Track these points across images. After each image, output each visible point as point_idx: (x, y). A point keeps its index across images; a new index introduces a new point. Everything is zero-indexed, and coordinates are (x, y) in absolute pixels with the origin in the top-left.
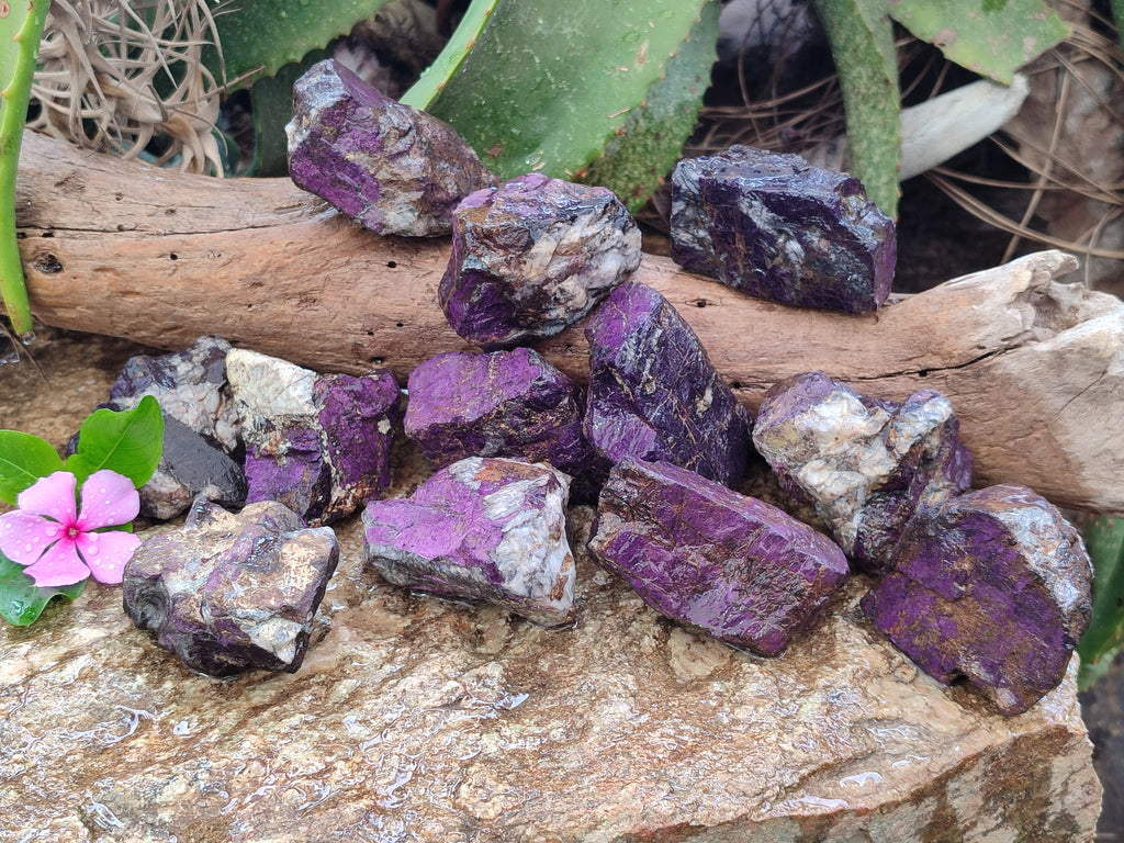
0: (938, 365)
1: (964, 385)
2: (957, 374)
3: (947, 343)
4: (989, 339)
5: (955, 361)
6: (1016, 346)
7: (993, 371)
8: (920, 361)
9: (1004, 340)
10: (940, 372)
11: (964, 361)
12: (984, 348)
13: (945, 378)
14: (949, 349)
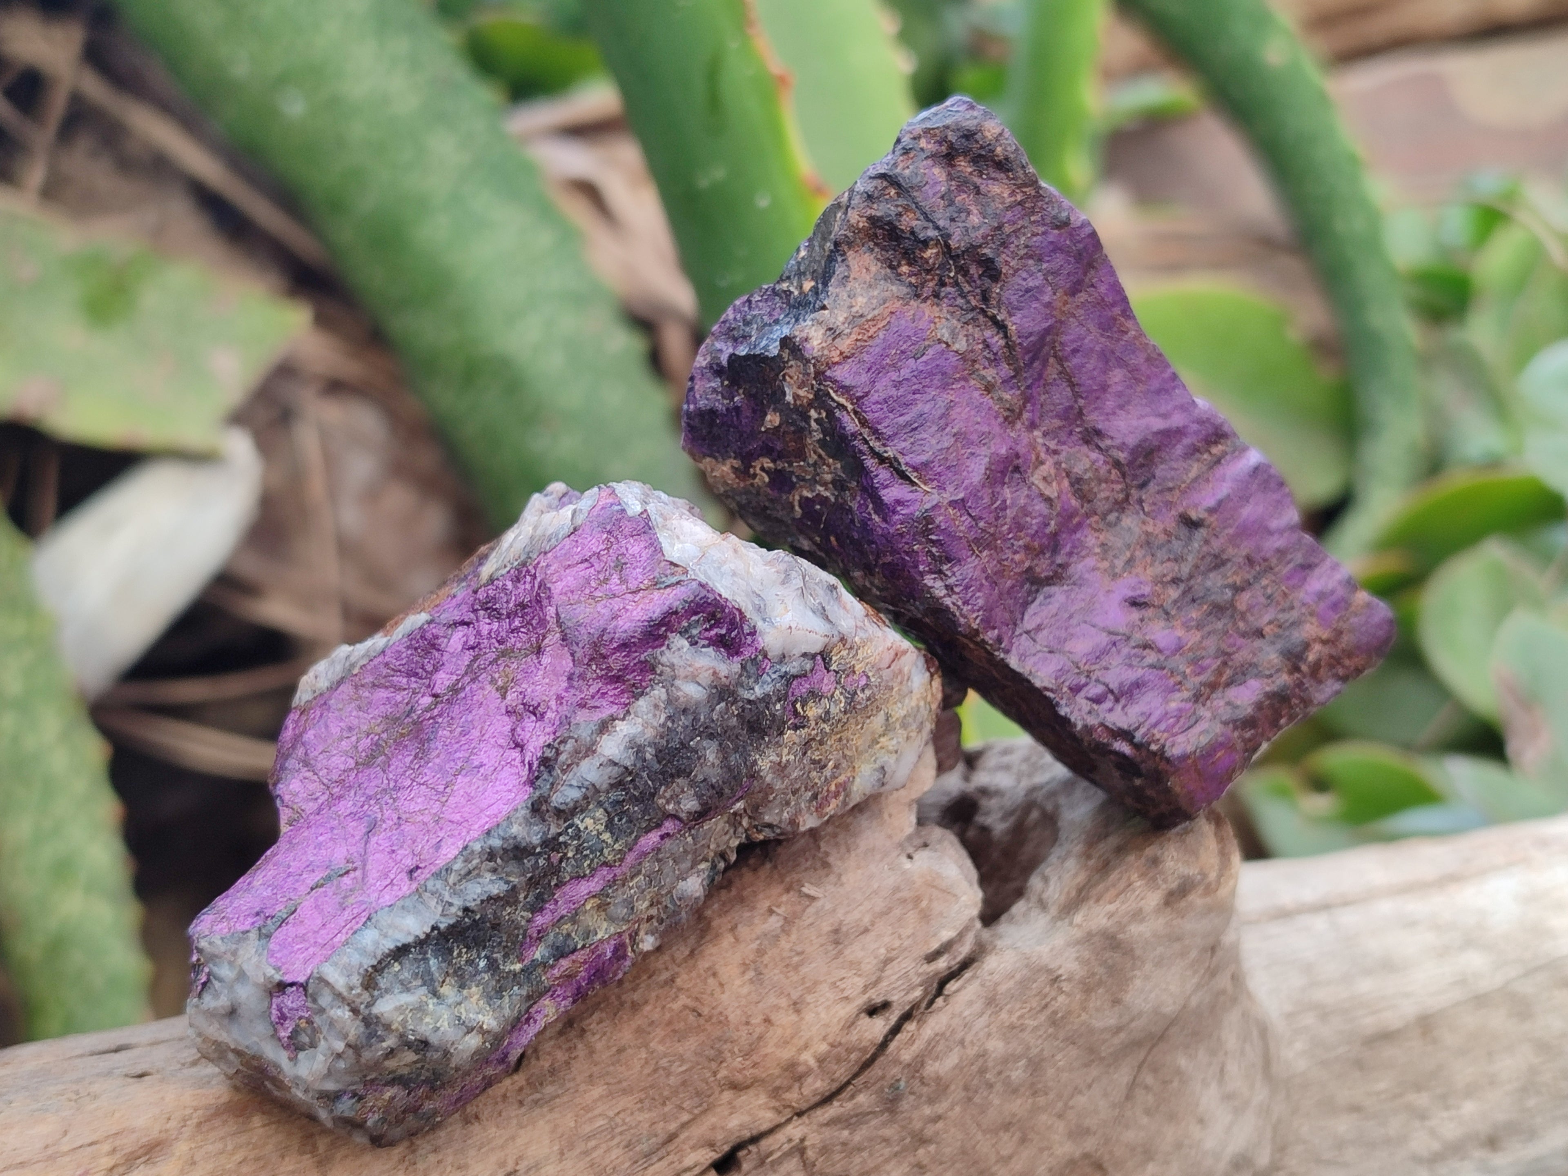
0: (767, 1118)
1: (859, 1149)
2: (833, 1122)
3: (774, 1035)
4: (893, 972)
5: (817, 1085)
6: (965, 965)
7: (932, 1068)
8: (698, 1131)
9: (932, 957)
10: (780, 1137)
11: (842, 1073)
12: (886, 1006)
13: (800, 1149)
14: (786, 1054)
